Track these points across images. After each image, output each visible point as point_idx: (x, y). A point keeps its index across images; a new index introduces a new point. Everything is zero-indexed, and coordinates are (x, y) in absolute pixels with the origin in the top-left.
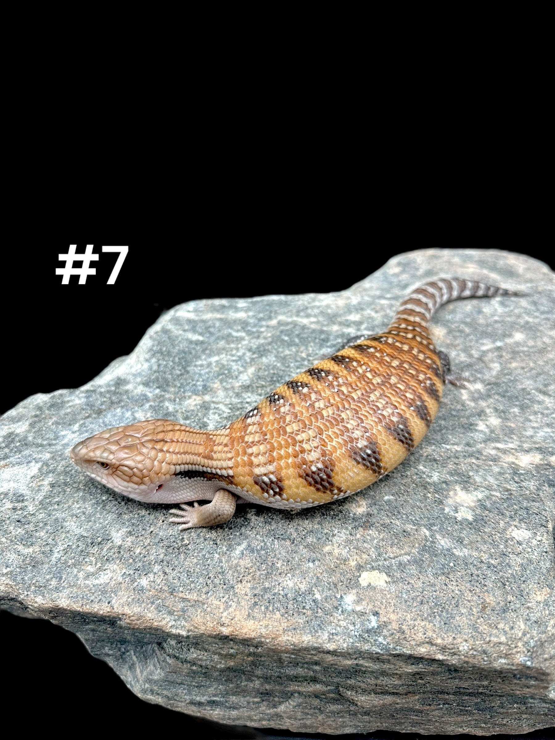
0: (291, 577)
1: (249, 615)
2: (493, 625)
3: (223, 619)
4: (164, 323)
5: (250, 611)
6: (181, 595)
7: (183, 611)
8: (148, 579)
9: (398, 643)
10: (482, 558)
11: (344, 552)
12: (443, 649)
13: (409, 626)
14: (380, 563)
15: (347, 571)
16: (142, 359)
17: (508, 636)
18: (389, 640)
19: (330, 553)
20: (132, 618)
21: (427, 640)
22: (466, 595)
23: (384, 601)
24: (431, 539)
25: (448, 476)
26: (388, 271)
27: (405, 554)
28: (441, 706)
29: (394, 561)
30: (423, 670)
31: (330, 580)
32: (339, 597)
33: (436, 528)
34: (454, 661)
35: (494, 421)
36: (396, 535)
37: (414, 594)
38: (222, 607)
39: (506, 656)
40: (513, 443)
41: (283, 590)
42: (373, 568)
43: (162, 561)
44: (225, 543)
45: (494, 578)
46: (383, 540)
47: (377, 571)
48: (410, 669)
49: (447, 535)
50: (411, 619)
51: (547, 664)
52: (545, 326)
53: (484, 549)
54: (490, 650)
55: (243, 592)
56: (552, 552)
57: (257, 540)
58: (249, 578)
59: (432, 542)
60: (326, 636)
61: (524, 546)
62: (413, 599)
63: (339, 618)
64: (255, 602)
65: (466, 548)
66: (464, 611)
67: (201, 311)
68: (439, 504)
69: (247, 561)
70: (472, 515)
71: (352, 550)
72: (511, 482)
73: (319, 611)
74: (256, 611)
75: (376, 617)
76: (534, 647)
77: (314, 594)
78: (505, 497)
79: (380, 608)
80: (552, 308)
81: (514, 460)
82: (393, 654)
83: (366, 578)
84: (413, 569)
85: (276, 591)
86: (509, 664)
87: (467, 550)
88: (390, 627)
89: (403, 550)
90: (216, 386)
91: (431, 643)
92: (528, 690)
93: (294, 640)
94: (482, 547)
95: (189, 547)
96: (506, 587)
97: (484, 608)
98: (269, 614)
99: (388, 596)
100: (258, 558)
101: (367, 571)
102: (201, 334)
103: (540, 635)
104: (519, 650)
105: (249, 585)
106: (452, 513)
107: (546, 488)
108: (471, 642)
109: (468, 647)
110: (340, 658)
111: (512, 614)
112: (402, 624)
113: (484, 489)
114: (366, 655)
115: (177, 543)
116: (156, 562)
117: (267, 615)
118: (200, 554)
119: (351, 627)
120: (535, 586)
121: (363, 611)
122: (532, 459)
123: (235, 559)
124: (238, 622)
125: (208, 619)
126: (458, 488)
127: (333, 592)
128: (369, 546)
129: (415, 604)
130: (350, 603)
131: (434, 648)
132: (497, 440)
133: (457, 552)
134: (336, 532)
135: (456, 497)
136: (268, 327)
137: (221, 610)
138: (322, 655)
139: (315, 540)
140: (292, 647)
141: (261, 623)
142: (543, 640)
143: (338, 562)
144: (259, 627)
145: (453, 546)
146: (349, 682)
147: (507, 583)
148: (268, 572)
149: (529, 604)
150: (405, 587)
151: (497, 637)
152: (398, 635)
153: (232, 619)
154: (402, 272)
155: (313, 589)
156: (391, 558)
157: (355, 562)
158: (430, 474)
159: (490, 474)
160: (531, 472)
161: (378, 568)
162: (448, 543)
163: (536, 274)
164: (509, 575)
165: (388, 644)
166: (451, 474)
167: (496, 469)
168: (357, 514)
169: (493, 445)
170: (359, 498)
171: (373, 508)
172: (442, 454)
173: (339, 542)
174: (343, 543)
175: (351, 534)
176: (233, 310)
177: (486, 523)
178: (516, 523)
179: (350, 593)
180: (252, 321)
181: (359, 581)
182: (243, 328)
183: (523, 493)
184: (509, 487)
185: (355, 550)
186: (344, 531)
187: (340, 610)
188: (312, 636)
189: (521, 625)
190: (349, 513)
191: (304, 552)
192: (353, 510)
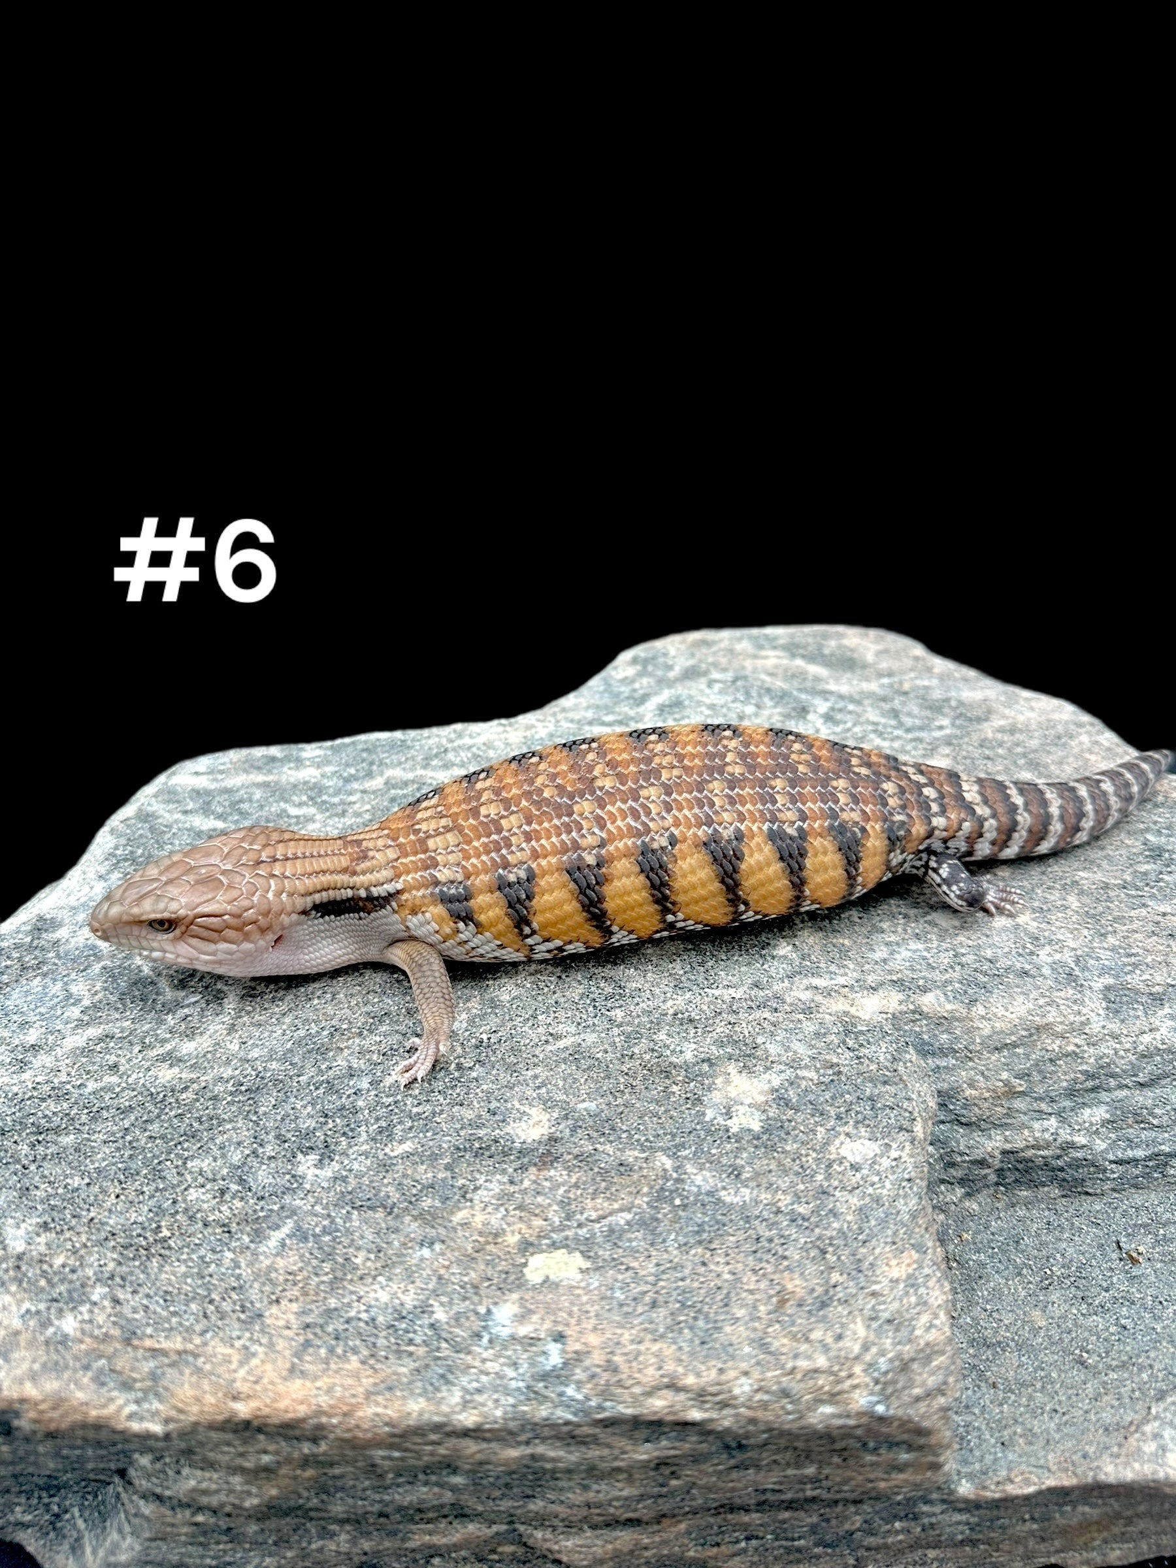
0: (384, 1283)
1: (292, 1370)
2: (799, 1336)
3: (238, 1384)
4: (142, 800)
5: (296, 1360)
6: (148, 1343)
7: (154, 1376)
8: (79, 1317)
9: (606, 1394)
10: (780, 1204)
11: (495, 1220)
12: (701, 1396)
13: (626, 1354)
14: (570, 1233)
15: (499, 1257)
16: (92, 875)
17: (831, 1354)
18: (587, 1389)
19: (465, 1225)
20: (42, 1407)
21: (666, 1380)
22: (745, 1280)
23: (575, 1309)
24: (675, 1175)
25: (713, 1048)
26: (613, 673)
27: (621, 1210)
28: (743, 1544)
29: (598, 1226)
30: (672, 1452)
31: (466, 1279)
32: (482, 1310)
33: (687, 1152)
34: (725, 1421)
36: (604, 1174)
37: (639, 1289)
38: (236, 1358)
39: (832, 1397)
40: (846, 974)
41: (366, 1311)
42: (554, 1246)
43: (112, 1277)
44: (248, 1229)
45: (802, 1241)
46: (576, 1186)
47: (564, 1251)
48: (644, 1453)
49: (708, 1165)
50: (632, 1341)
51: (922, 1407)
52: (913, 752)
53: (783, 1186)
54: (795, 1387)
55: (281, 1323)
56: (921, 1179)
57: (316, 1215)
58: (296, 1292)
59: (678, 1180)
60: (456, 1397)
61: (865, 1172)
62: (635, 1299)
63: (485, 1355)
64: (307, 1341)
65: (746, 1186)
66: (741, 1313)
67: (221, 772)
68: (694, 1104)
69: (291, 1260)
70: (761, 1121)
71: (512, 1213)
72: (840, 1050)
73: (444, 1345)
74: (308, 1358)
75: (559, 1346)
76: (886, 1373)
77: (433, 1312)
78: (826, 1080)
79: (567, 1325)
80: (928, 718)
81: (847, 1008)
82: (601, 1421)
83: (538, 1267)
84: (638, 1239)
85: (353, 1314)
86: (840, 1416)
87: (748, 1191)
88: (587, 1363)
89: (616, 1202)
91: (673, 1386)
92: (901, 1476)
93: (389, 1412)
94: (780, 1182)
95: (171, 1242)
96: (828, 1256)
97: (782, 1302)
98: (336, 1363)
99: (585, 1299)
100: (315, 1252)
101: (542, 1251)
102: (220, 817)
103: (899, 1347)
104: (856, 1381)
105: (295, 1307)
106: (720, 1120)
107: (912, 1055)
108: (756, 1375)
109: (751, 1385)
110: (493, 1445)
111: (839, 1308)
112: (612, 1353)
113: (783, 1068)
114: (547, 1432)
115: (145, 1238)
116: (98, 1280)
117: (333, 1366)
118: (194, 1257)
119: (510, 1373)
120: (888, 1249)
121: (533, 1335)
122: (885, 1002)
123: (267, 1257)
124: (270, 1387)
125: (207, 1387)
126: (732, 1069)
127: (473, 1303)
128: (548, 1201)
129: (640, 1309)
130: (508, 1323)
131: (682, 1396)
132: (816, 973)
133: (728, 1197)
134: (481, 1182)
135: (729, 1089)
136: (364, 792)
137: (233, 1366)
138: (453, 1442)
139: (438, 1204)
140: (387, 1429)
141: (319, 1384)
142: (906, 1357)
143: (481, 1239)
144: (315, 1392)
145: (719, 1185)
146: (532, 1507)
147: (831, 1249)
148: (335, 1278)
149: (874, 1287)
151: (809, 1358)
152: (606, 1376)
153: (256, 1382)
154: (641, 674)
155: (431, 1302)
156: (592, 1221)
157: (517, 1237)
158: (678, 1048)
159: (798, 1037)
160: (881, 1028)
161: (564, 1245)
162: (710, 1180)
163: (900, 660)
164: (834, 1233)
165: (587, 1398)
166: (720, 1044)
167: (809, 1027)
168: (529, 1141)
169: (806, 982)
170: (534, 1109)
171: (561, 1127)
172: (705, 1008)
173: (486, 1200)
174: (494, 1201)
175: (512, 1182)
176: (292, 765)
177: (788, 1133)
178: (849, 1129)
179: (506, 1301)
180: (331, 783)
181: (524, 1275)
182: (311, 798)
183: (863, 1068)
184: (835, 1060)
185: (517, 1212)
186: (498, 1177)
187: (485, 1340)
188: (428, 1400)
189: (859, 1329)
190: (513, 1142)
191: (412, 1227)
192: (521, 1134)
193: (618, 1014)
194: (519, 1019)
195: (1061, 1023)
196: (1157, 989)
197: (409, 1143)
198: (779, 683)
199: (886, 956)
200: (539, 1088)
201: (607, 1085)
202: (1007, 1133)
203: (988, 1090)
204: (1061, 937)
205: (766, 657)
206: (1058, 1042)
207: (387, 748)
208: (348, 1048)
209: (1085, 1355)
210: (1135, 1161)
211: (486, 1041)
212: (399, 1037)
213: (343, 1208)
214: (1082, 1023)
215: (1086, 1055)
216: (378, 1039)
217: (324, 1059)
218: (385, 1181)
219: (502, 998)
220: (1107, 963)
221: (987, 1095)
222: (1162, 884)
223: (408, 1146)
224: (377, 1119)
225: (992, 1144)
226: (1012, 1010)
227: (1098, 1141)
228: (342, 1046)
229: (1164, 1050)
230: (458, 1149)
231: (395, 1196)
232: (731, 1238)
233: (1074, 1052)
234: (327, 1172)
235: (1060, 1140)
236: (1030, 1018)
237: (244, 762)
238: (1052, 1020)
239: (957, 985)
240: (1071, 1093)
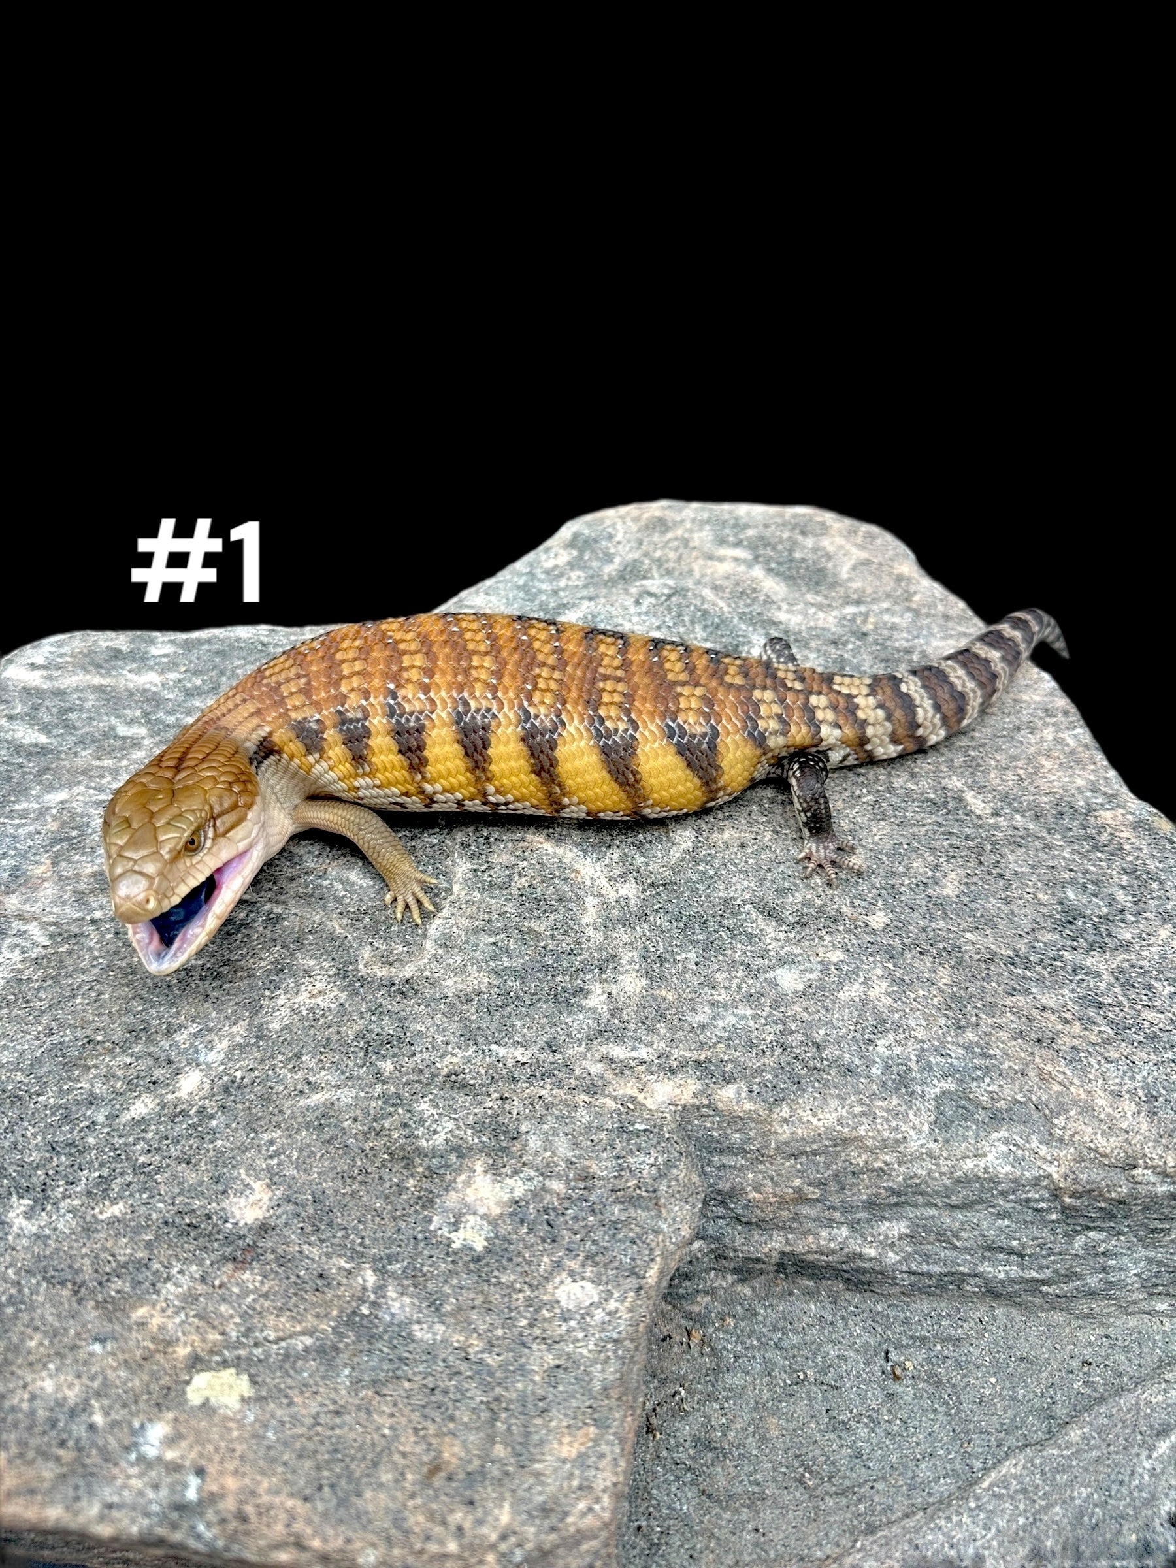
0: (53, 1372)
2: (437, 1515)
9: (233, 1538)
10: (470, 1350)
11: (172, 1325)
12: (324, 1558)
13: (258, 1506)
14: (242, 1352)
15: (165, 1370)
17: (466, 1541)
18: (216, 1530)
19: (142, 1324)
21: (293, 1538)
22: (403, 1439)
23: (223, 1444)
24: (373, 1296)
25: (469, 1132)
26: (543, 557)
27: (303, 1333)
29: (275, 1347)
31: (130, 1385)
32: (137, 1423)
33: (398, 1266)
35: (631, 984)
36: (299, 1285)
37: (293, 1431)
40: (651, 1044)
41: (29, 1401)
42: (225, 1364)
45: (478, 1399)
46: (266, 1296)
47: (233, 1371)
49: (411, 1289)
50: (269, 1492)
53: (482, 1327)
56: (631, 1340)
59: (374, 1304)
60: (95, 1510)
61: (573, 1323)
62: (285, 1443)
63: (131, 1470)
65: (443, 1322)
66: (386, 1477)
67: (60, 667)
68: (424, 1207)
70: (487, 1239)
71: (191, 1320)
72: (605, 1155)
73: (94, 1452)
75: (199, 1481)
77: (92, 1414)
78: (574, 1195)
81: (635, 1093)
82: (230, 1559)
83: (201, 1387)
84: (311, 1369)
85: (15, 1401)
87: (443, 1328)
88: (221, 1506)
89: (299, 1322)
90: (40, 870)
91: (300, 1545)
93: (28, 1514)
94: (479, 1322)
96: (499, 1424)
97: (435, 1469)
99: (235, 1434)
101: (209, 1369)
102: (46, 729)
103: (543, 1536)
106: (445, 1231)
107: (681, 1171)
108: (383, 1549)
109: (376, 1557)
111: (489, 1489)
112: (245, 1501)
113: (532, 1173)
114: (183, 1548)
119: (151, 1495)
120: (565, 1424)
121: (178, 1462)
122: (678, 1091)
126: (479, 1167)
127: (130, 1412)
128: (231, 1311)
129: (286, 1457)
131: (307, 1555)
132: (618, 1039)
133: (419, 1333)
134: (175, 1271)
135: (469, 1191)
142: (549, 1545)
143: (152, 1346)
145: (415, 1316)
147: (504, 1415)
149: (537, 1466)
150: (279, 1413)
151: (441, 1541)
152: (235, 1523)
154: (572, 565)
155: (93, 1402)
156: (270, 1342)
157: (189, 1349)
158: (435, 1126)
159: (566, 1129)
160: (661, 1127)
161: (238, 1364)
162: (407, 1309)
163: (879, 578)
164: (514, 1395)
165: (215, 1538)
166: (479, 1128)
167: (584, 1116)
168: (242, 1224)
169: (603, 1049)
170: (259, 1183)
171: (280, 1210)
172: (483, 1072)
173: (171, 1297)
174: (176, 1303)
175: (203, 1279)
176: (134, 666)
177: (510, 1260)
178: (573, 1265)
179: (160, 1419)
180: (171, 696)
181: (184, 1393)
182: (146, 714)
183: (619, 1184)
184: (594, 1169)
185: (196, 1320)
186: (194, 1268)
187: (133, 1456)
188: (67, 1508)
189: (505, 1516)
190: (226, 1221)
191: (91, 1314)
192: (237, 1213)
193: (387, 1066)
194: (281, 1057)
195: (873, 1138)
196: (1002, 1104)
197: (121, 1205)
198: (721, 604)
199: (706, 1020)
200: (271, 1157)
201: (342, 1165)
202: (790, 1236)
203: (775, 1195)
204: (912, 1023)
205: (721, 559)
206: (864, 1157)
207: (244, 654)
208: (96, 1067)
209: (807, 1475)
210: (930, 1276)
211: (238, 1080)
212: (151, 1062)
213: (34, 1276)
214: (897, 1141)
215: (894, 1174)
216: (128, 1060)
217: (70, 1079)
218: (84, 1251)
219: (271, 1026)
220: (956, 1062)
221: (772, 1200)
222: (1059, 964)
223: (117, 1210)
224: (102, 1165)
225: (774, 1244)
226: (821, 1116)
227: (891, 1254)
228: (91, 1063)
229: (985, 1179)
230: (166, 1223)
231: (88, 1274)
232: (407, 1385)
233: (881, 1169)
234: (31, 1227)
235: (846, 1250)
236: (838, 1128)
237: (86, 656)
238: (863, 1133)
239: (769, 1076)
240: (870, 1205)
